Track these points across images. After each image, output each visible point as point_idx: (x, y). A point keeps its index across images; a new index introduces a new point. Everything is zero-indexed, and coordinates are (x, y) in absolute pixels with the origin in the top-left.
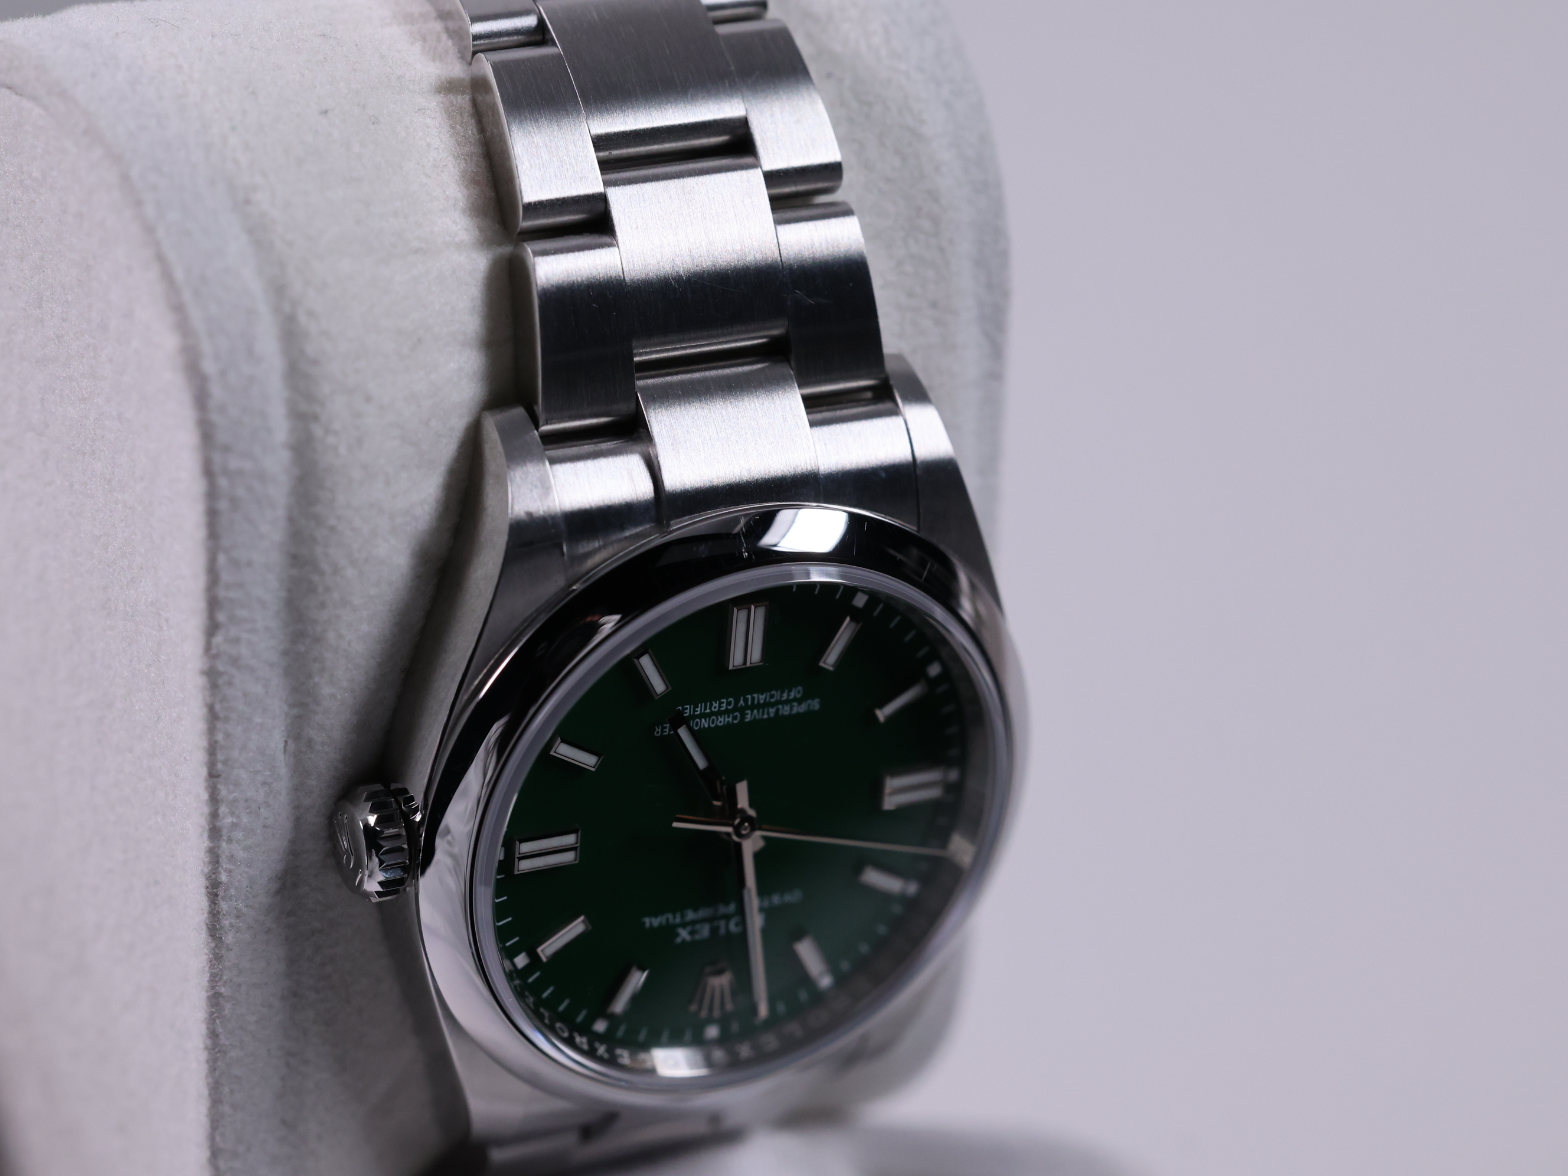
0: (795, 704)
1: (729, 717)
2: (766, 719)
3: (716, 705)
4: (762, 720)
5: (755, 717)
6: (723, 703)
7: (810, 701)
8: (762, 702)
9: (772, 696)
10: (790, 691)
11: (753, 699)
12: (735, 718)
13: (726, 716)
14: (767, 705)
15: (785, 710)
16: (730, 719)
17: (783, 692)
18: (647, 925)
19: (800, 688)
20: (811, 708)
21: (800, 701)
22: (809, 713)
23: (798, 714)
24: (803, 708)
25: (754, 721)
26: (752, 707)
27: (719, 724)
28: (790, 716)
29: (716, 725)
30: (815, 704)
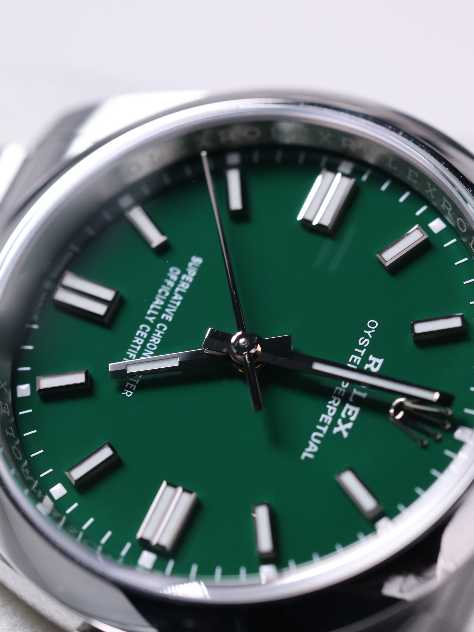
0: (184, 277)
1: (157, 333)
2: (181, 305)
3: (137, 340)
4: (179, 308)
5: (173, 312)
6: (140, 334)
7: (190, 265)
8: (162, 303)
9: (163, 293)
10: (168, 278)
11: (154, 309)
12: (161, 328)
13: (154, 334)
14: (167, 301)
15: (184, 286)
16: (160, 332)
17: (165, 284)
18: (311, 456)
19: (172, 269)
20: (198, 265)
21: (184, 271)
22: (201, 269)
23: (195, 278)
24: (192, 272)
25: (176, 314)
26: (162, 311)
27: (158, 342)
28: (192, 285)
29: (157, 345)
30: (197, 261)
